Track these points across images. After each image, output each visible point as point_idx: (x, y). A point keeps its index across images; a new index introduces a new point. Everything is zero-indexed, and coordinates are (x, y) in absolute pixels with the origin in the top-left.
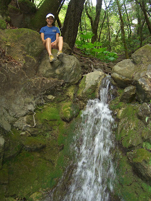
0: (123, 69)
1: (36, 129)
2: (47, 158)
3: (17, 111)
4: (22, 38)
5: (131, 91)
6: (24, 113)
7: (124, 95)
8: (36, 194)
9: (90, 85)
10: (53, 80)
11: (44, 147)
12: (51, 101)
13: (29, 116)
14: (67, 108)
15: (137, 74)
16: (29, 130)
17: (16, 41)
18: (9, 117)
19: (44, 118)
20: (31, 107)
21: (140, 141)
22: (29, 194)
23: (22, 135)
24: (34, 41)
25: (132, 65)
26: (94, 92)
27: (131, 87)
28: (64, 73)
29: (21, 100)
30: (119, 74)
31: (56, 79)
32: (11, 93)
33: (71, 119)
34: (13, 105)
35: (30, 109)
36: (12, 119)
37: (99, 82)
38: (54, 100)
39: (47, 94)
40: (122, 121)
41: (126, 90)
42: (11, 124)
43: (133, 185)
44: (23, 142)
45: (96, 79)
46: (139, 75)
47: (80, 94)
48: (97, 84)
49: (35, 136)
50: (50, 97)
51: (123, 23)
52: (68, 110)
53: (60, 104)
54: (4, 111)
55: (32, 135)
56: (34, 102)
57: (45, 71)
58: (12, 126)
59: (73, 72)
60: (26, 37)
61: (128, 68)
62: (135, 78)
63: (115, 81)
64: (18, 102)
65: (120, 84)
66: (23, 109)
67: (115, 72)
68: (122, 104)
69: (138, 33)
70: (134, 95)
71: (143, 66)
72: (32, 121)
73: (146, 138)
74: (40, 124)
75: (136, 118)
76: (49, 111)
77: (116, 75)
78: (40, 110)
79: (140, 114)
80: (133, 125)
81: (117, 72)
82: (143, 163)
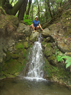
0: (46, 31)
1: (15, 51)
2: (19, 61)
3: (9, 45)
4: (12, 19)
5: (49, 39)
6: (11, 45)
7: (46, 40)
8: (16, 73)
9: (34, 37)
10: (22, 34)
11: (18, 58)
12: (20, 42)
13: (13, 47)
14: (26, 44)
15: (50, 33)
16: (13, 52)
17: (10, 20)
18: (6, 47)
19: (18, 47)
20: (14, 44)
21: (52, 54)
22: (14, 73)
23: (11, 53)
24: (16, 20)
25: (49, 30)
26: (36, 39)
27: (49, 38)
28: (26, 32)
29: (11, 41)
30: (45, 33)
31: (23, 34)
32: (8, 38)
33: (28, 48)
34: (8, 42)
35: (13, 44)
36: (7, 47)
37: (38, 36)
38: (21, 41)
39: (19, 39)
40: (46, 48)
41: (47, 38)
42: (7, 49)
43: (50, 67)
44: (11, 56)
45: (37, 35)
46: (51, 34)
47: (31, 39)
48: (37, 36)
49: (15, 54)
50: (20, 40)
51: (39, 11)
52: (27, 45)
53: (24, 43)
54: (5, 44)
55: (14, 53)
56: (14, 42)
57: (19, 31)
58: (7, 50)
59: (28, 32)
60: (14, 19)
61: (47, 31)
62: (50, 35)
63: (43, 36)
64: (10, 41)
65: (45, 36)
66: (11, 44)
67: (43, 32)
68: (45, 43)
69: (45, 16)
70: (50, 40)
71: (52, 31)
72: (14, 48)
73: (54, 53)
74: (17, 49)
75: (51, 47)
76: (20, 45)
77: (44, 34)
78: (16, 45)
79: (52, 46)
80: (50, 49)
81: (44, 33)
82: (53, 60)
